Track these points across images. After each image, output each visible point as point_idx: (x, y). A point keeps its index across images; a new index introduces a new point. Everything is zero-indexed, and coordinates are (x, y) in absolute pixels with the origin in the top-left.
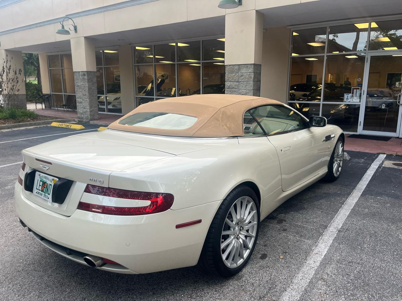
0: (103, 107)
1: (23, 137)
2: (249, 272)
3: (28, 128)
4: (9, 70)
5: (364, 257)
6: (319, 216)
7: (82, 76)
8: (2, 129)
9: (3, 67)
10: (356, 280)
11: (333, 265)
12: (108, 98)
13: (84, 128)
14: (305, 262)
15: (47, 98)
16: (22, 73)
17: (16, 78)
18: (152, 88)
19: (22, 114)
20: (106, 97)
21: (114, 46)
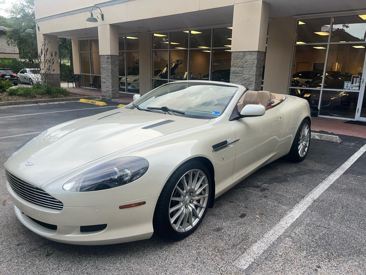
0: (123, 87)
1: (56, 110)
2: (228, 226)
3: (61, 102)
4: (46, 52)
5: (332, 223)
6: (299, 188)
7: (106, 59)
8: (40, 103)
9: (42, 49)
10: (320, 240)
11: (302, 227)
12: (128, 80)
13: (106, 104)
14: (278, 223)
15: (78, 78)
16: (58, 56)
17: (53, 60)
18: (167, 71)
19: (56, 91)
20: (127, 78)
21: (135, 33)
